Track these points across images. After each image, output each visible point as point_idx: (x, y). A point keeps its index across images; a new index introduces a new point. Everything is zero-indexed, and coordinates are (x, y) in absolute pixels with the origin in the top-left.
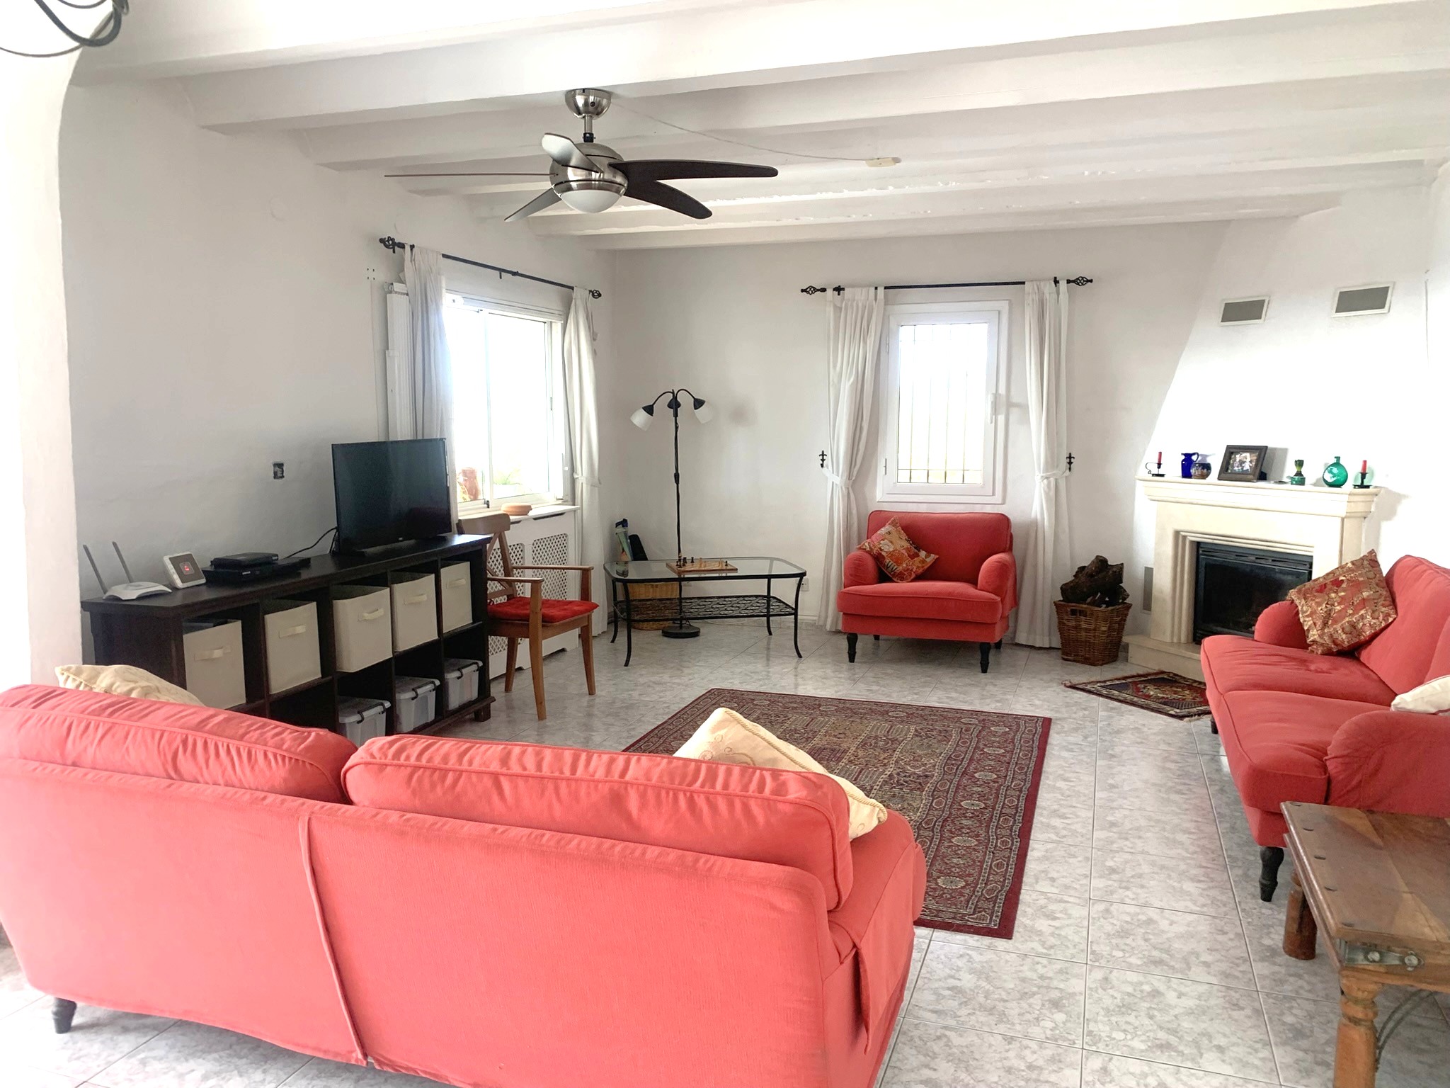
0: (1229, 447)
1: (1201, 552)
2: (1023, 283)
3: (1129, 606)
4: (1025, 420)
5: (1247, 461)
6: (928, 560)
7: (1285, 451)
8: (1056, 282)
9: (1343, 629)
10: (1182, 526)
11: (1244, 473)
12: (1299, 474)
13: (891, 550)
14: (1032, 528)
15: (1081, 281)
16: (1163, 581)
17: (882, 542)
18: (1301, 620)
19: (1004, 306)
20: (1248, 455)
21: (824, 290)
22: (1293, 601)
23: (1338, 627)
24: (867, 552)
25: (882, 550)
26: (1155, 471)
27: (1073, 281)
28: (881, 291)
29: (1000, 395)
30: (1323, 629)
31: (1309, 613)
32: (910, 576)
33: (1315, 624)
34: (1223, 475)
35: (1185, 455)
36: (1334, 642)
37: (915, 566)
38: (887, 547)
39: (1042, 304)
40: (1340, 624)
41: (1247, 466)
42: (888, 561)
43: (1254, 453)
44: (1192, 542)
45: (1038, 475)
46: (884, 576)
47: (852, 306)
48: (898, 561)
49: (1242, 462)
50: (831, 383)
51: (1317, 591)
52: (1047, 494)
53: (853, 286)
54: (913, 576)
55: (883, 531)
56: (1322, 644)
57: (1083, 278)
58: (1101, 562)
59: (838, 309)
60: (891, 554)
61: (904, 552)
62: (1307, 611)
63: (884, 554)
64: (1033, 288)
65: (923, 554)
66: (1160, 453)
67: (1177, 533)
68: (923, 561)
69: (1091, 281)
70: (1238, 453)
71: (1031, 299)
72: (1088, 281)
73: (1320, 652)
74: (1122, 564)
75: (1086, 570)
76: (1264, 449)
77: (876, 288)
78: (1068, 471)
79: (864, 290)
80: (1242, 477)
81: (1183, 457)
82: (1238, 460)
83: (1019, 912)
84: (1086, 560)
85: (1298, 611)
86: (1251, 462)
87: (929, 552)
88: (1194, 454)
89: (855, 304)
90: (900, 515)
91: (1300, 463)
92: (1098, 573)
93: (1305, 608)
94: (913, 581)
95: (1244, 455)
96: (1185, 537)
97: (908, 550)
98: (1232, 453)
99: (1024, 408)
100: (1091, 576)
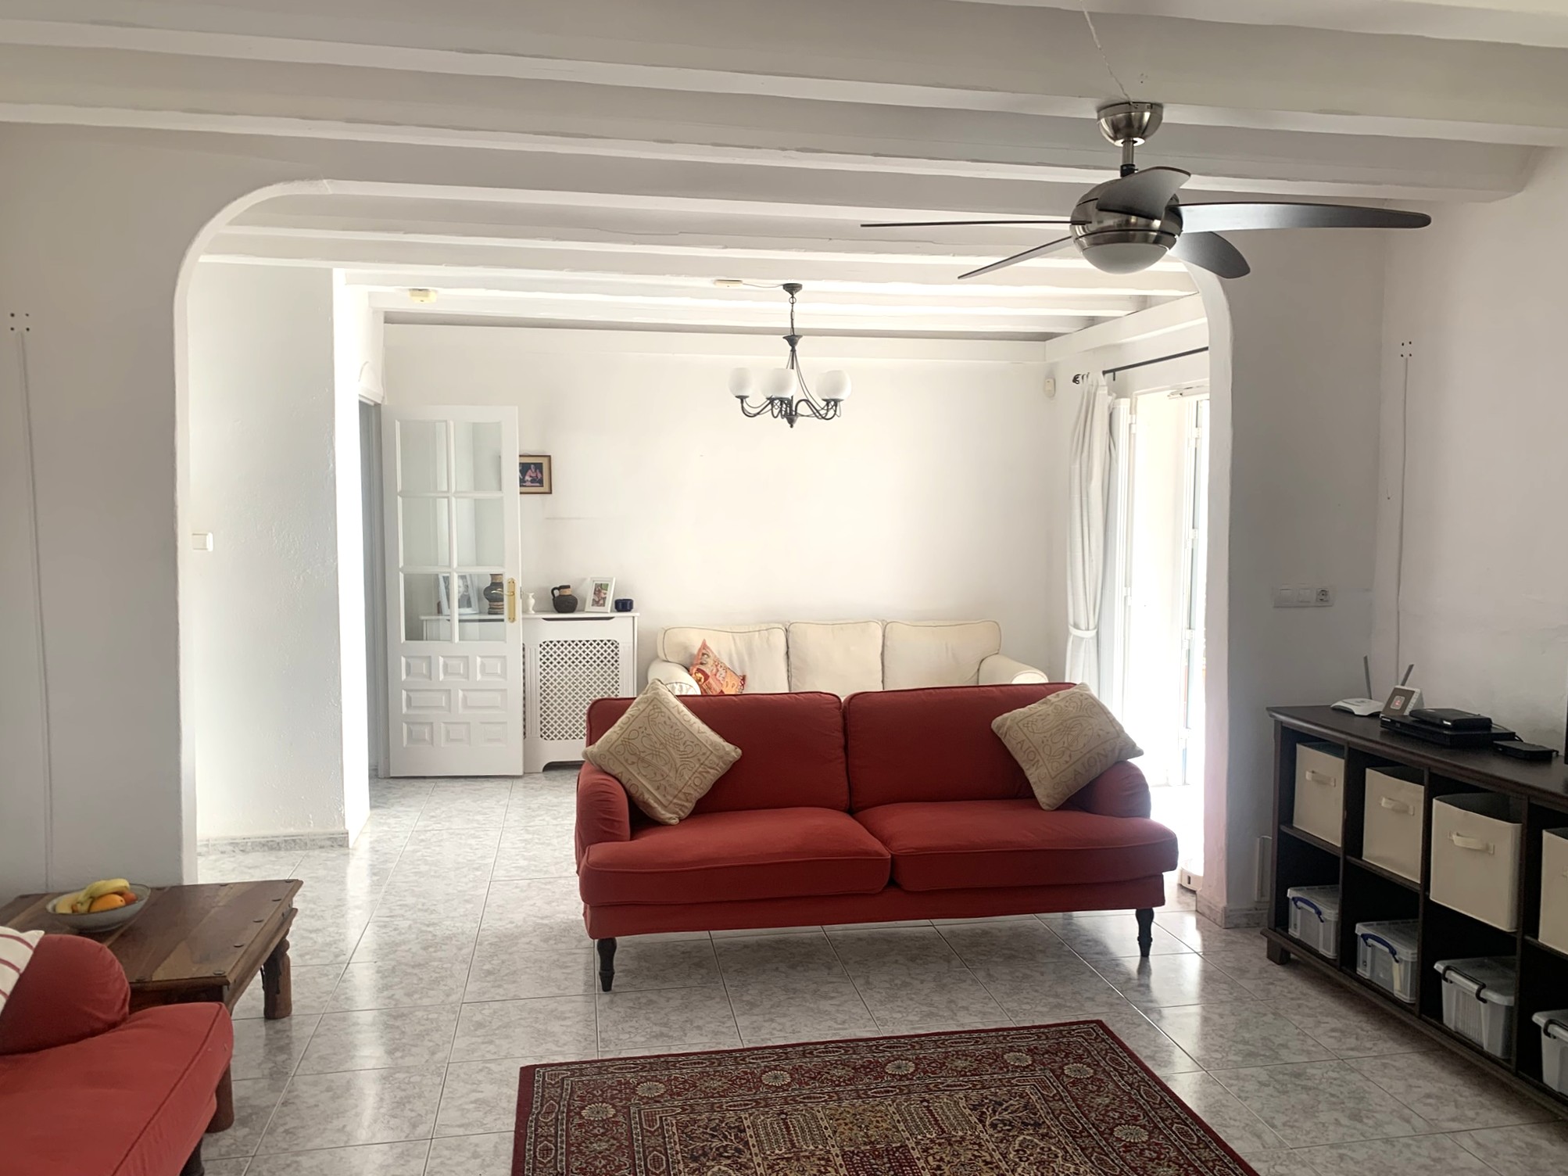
83: (515, 1099)
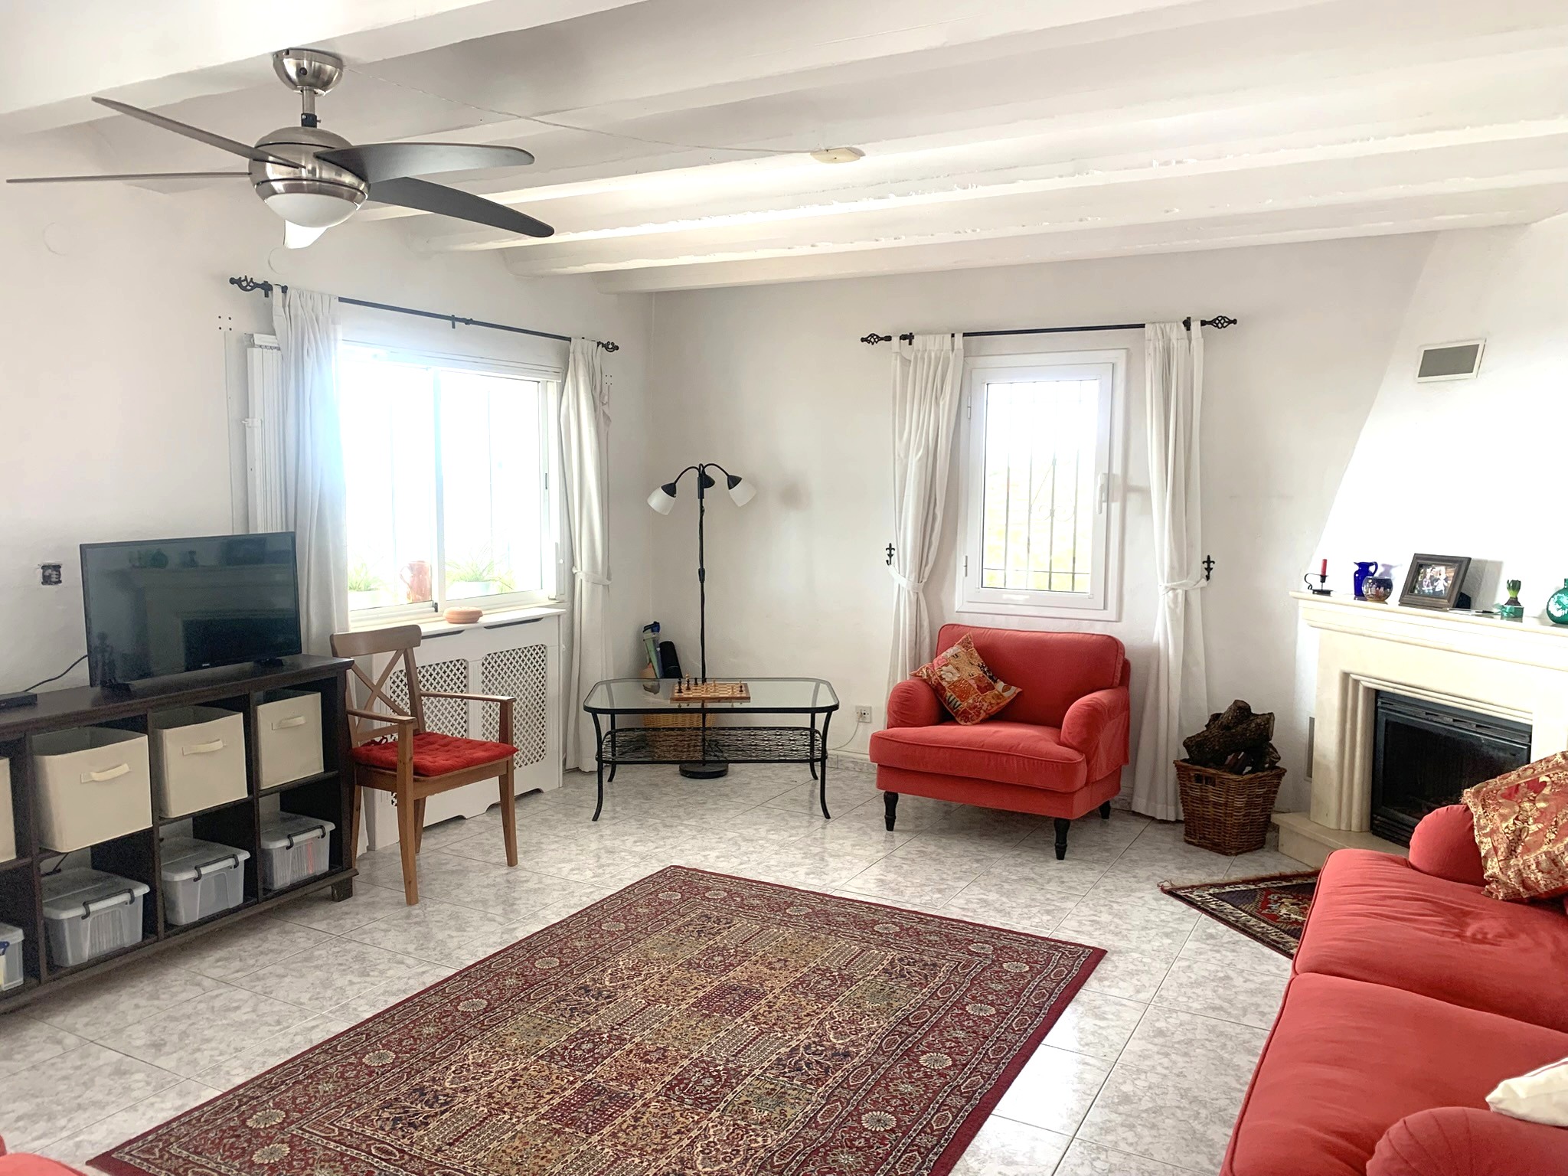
0: (1417, 557)
1: (1379, 704)
2: (1143, 326)
3: (1282, 773)
4: (1147, 510)
5: (1441, 579)
6: (1006, 694)
7: (1498, 566)
8: (1187, 324)
9: (1538, 864)
10: (1356, 668)
11: (1436, 595)
12: (1514, 601)
13: (956, 679)
14: (1153, 655)
15: (1221, 322)
16: (1327, 741)
17: (944, 668)
18: (1477, 840)
19: (1120, 357)
20: (1443, 569)
21: (888, 338)
22: (1468, 808)
23: (1531, 858)
24: (924, 680)
25: (942, 679)
26: (1318, 586)
27: (1210, 323)
28: (959, 338)
29: (1114, 475)
30: (1507, 859)
31: (1488, 830)
32: (978, 716)
33: (1495, 849)
34: (1407, 598)
35: (1360, 564)
36: (1523, 883)
37: (987, 702)
38: (950, 676)
39: (1167, 353)
40: (1533, 855)
41: (1440, 586)
42: (949, 694)
43: (1451, 567)
44: (1367, 689)
45: (1162, 584)
46: (945, 715)
47: (923, 359)
48: (963, 695)
49: (1434, 580)
50: (897, 457)
51: (1503, 796)
52: (1173, 611)
53: (926, 332)
54: (983, 715)
55: (950, 652)
56: (1505, 884)
57: (1223, 318)
58: (1242, 710)
59: (905, 362)
60: (954, 685)
61: (972, 682)
62: (1484, 828)
63: (944, 683)
64: (1156, 334)
65: (1000, 685)
66: (1325, 562)
67: (1346, 676)
68: (999, 696)
69: (1235, 322)
70: (1429, 566)
71: (1151, 347)
72: (1230, 322)
73: (1501, 896)
74: (1271, 714)
75: (1221, 720)
76: (1466, 562)
77: (953, 335)
78: (1204, 580)
79: (938, 337)
80: (1431, 602)
81: (1357, 568)
82: (1428, 577)
84: (1223, 707)
85: (1473, 825)
86: (1446, 580)
87: (1009, 683)
88: (1371, 564)
89: (926, 354)
90: (978, 631)
91: (1515, 586)
92: (1236, 725)
93: (1482, 822)
94: (984, 722)
95: (1438, 569)
96: (1357, 682)
97: (979, 679)
98: (1421, 566)
99: (1145, 492)
100: (1227, 728)
